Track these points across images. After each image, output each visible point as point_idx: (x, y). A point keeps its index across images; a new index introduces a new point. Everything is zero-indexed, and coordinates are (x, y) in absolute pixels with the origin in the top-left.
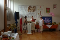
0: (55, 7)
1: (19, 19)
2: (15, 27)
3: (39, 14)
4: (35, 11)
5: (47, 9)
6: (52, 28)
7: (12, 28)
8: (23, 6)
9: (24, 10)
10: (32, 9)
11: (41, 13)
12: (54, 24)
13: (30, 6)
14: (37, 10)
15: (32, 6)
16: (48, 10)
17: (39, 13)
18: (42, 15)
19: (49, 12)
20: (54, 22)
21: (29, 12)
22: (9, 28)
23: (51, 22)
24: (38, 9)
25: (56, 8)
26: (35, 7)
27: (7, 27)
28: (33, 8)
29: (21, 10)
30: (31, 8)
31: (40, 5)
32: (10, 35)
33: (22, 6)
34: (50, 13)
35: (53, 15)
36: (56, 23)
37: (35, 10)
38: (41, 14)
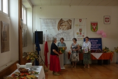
0: (107, 20)
1: (42, 43)
2: (37, 57)
3: (78, 33)
4: (71, 28)
5: (92, 24)
6: (103, 59)
7: (31, 58)
8: (49, 21)
9: (51, 28)
10: (66, 25)
11: (82, 32)
12: (105, 52)
13: (61, 20)
14: (75, 27)
15: (65, 20)
16: (94, 26)
17: (78, 31)
18: (83, 36)
19: (96, 30)
20: (106, 48)
21: (61, 31)
22: (28, 59)
23: (101, 47)
24: (77, 25)
25: (109, 23)
26: (70, 20)
27: (23, 57)
28: (66, 23)
29: (46, 27)
30: (64, 24)
31: (80, 18)
32: (31, 69)
33: (47, 20)
34: (97, 32)
35: (103, 34)
36: (109, 49)
37: (71, 26)
38: (82, 34)
